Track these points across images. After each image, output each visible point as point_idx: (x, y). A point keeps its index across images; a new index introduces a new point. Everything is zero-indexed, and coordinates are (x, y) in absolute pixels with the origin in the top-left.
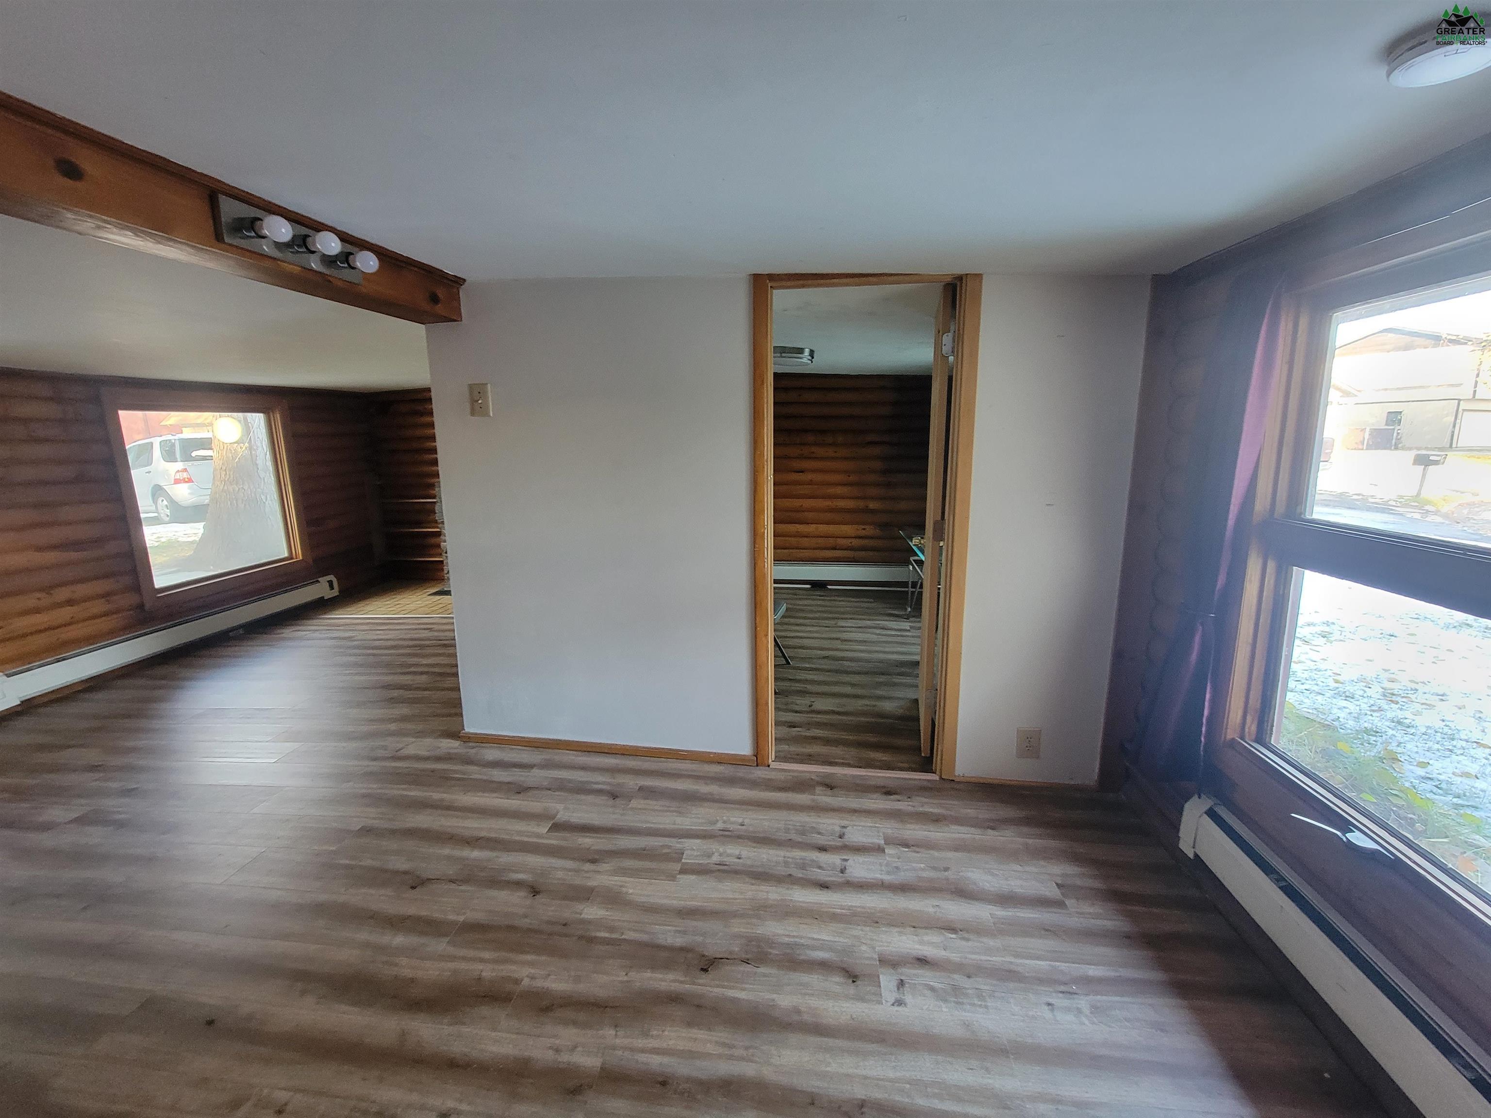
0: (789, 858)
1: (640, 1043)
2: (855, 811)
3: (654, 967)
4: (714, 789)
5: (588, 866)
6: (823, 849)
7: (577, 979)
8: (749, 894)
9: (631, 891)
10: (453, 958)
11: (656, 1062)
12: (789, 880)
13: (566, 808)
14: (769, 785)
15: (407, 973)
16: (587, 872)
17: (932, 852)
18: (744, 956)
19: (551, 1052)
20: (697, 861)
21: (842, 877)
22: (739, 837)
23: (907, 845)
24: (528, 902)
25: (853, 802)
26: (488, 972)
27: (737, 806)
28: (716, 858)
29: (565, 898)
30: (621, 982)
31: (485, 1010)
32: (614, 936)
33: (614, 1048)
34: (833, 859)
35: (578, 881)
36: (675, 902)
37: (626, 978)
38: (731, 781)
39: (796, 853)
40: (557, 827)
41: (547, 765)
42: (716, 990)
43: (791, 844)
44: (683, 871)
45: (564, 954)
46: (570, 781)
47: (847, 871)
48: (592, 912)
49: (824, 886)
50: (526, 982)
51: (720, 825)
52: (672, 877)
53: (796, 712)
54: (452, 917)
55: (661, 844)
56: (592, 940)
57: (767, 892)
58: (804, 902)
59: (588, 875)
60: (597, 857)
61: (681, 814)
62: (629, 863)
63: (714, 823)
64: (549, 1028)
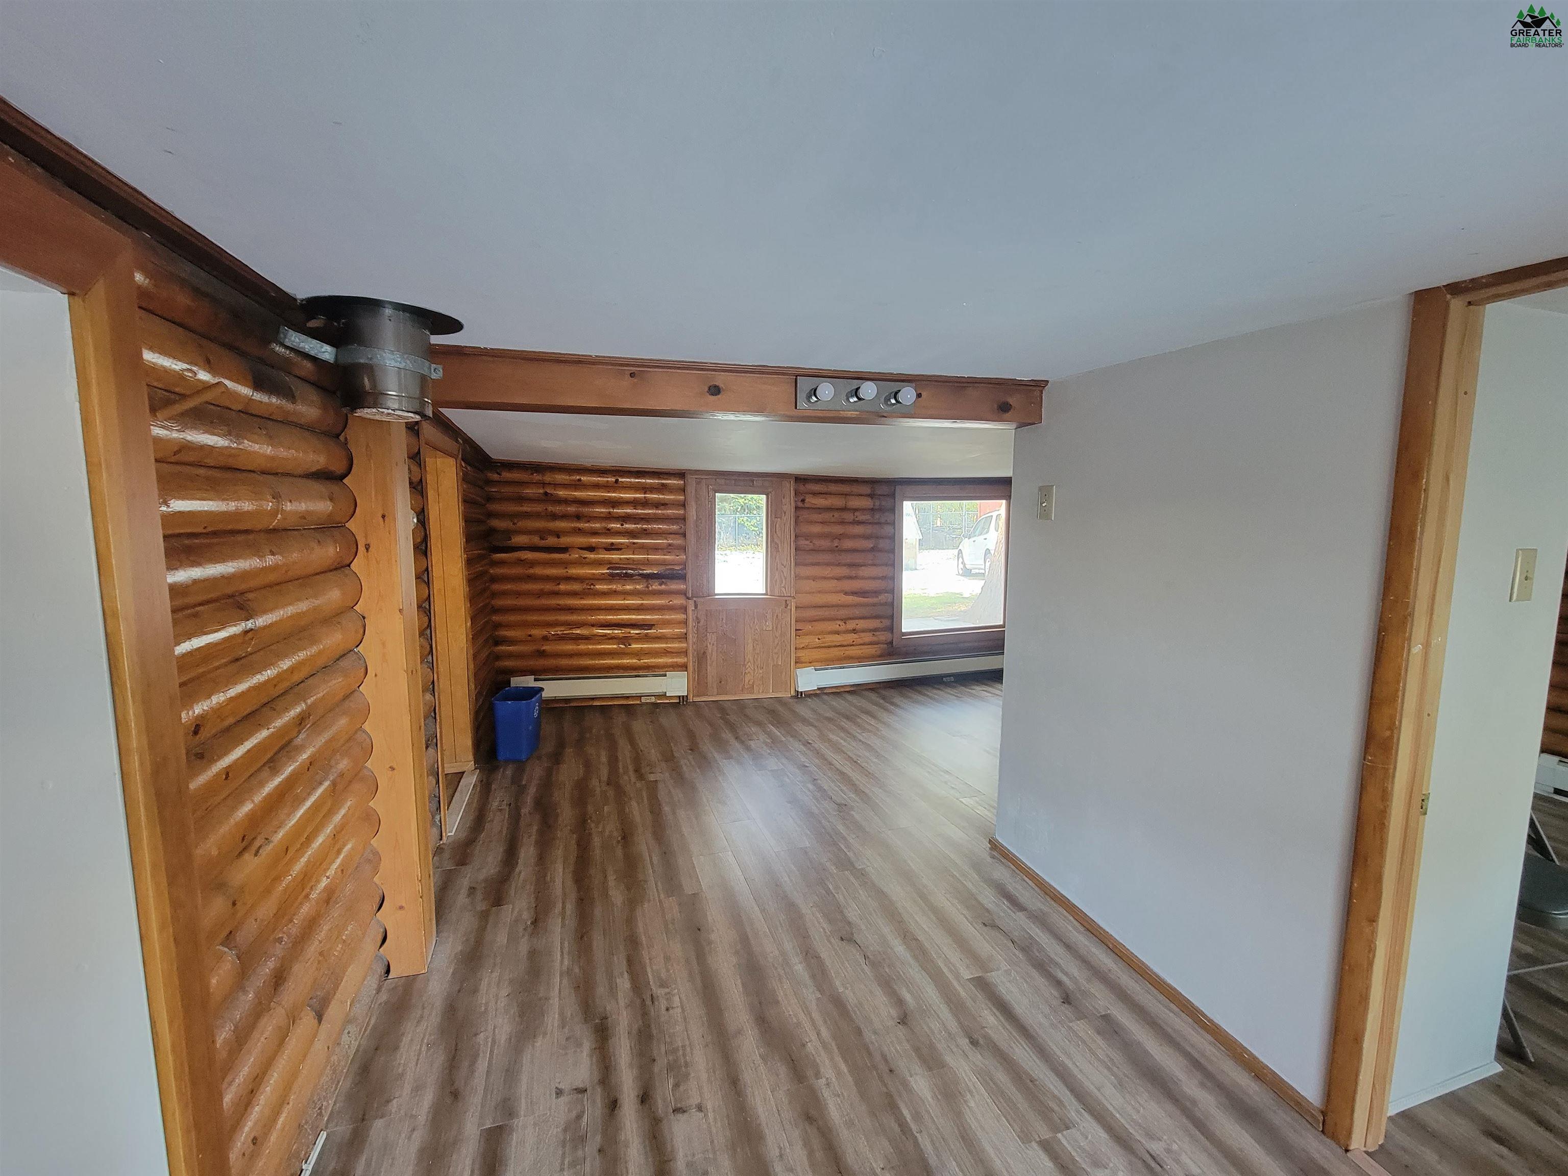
4: (1206, 1100)
5: (964, 1042)
7: (850, 1124)
9: (972, 1104)
10: (808, 1014)
13: (1007, 972)
15: (780, 995)
16: (957, 1046)
19: (777, 1152)
20: (1074, 1154)
24: (890, 1023)
26: (813, 1046)
29: (917, 1050)
30: (872, 1169)
31: (783, 1070)
32: (913, 1126)
35: (941, 1046)
36: (998, 1162)
40: (983, 984)
41: (1040, 919)
44: (1046, 1146)
45: (863, 1094)
46: (1041, 949)
48: (920, 1083)
50: (821, 1082)
51: (1156, 1147)
52: (1025, 1137)
54: (837, 982)
55: (1056, 1092)
56: (892, 1107)
59: (955, 1050)
60: (981, 1041)
61: (1120, 1085)
62: (1001, 1077)
63: (1151, 1136)
64: (796, 1134)
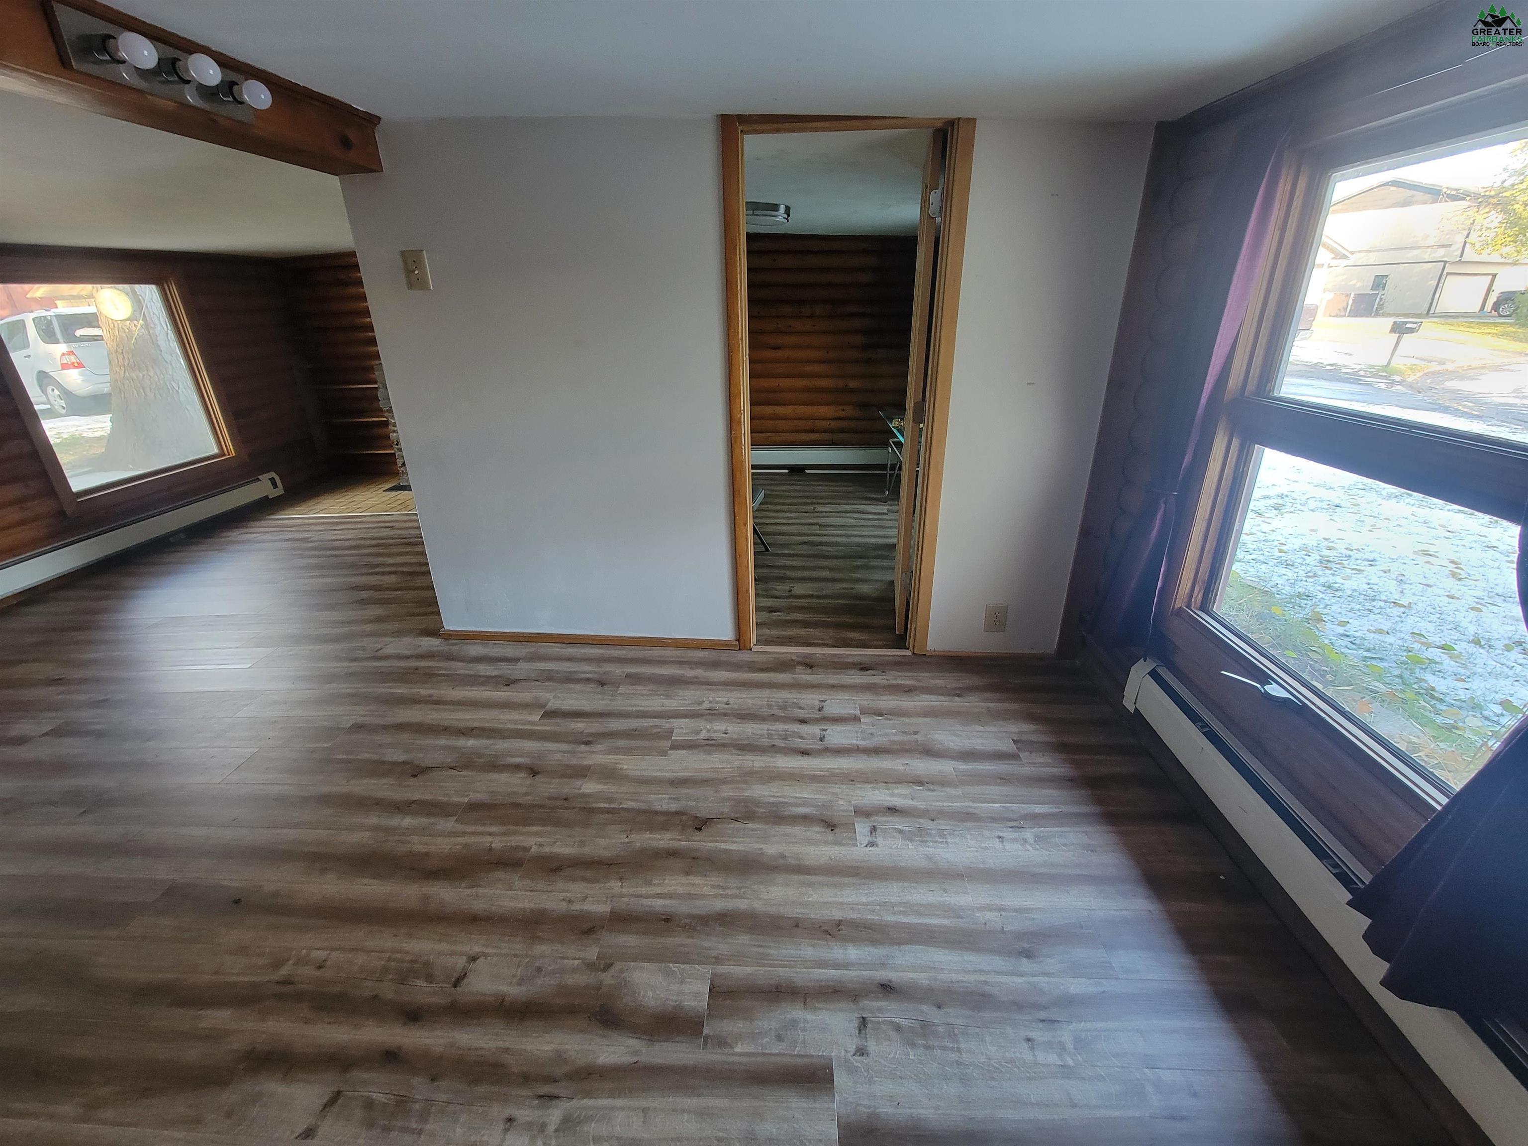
0: (772, 730)
1: (644, 890)
2: (833, 687)
3: (652, 829)
4: (699, 672)
5: (583, 747)
6: (803, 721)
7: (582, 843)
8: (737, 763)
9: (626, 767)
10: (463, 834)
11: (659, 904)
12: (773, 749)
13: (555, 697)
14: (752, 667)
15: (420, 848)
16: (582, 753)
17: (903, 719)
18: (732, 815)
19: (564, 904)
20: (686, 738)
21: (822, 744)
22: (725, 715)
23: (881, 715)
24: (528, 782)
25: (832, 678)
26: (497, 843)
27: (721, 687)
28: (704, 735)
29: (563, 776)
30: (624, 843)
31: (499, 874)
32: (612, 806)
33: (622, 896)
34: (814, 730)
35: (574, 761)
36: (667, 774)
37: (627, 840)
38: (715, 665)
39: (779, 726)
40: (550, 714)
41: (532, 658)
42: (709, 844)
43: (774, 718)
44: (674, 747)
45: (567, 824)
46: (557, 672)
47: (826, 739)
48: (590, 787)
49: (805, 753)
50: (534, 849)
51: (706, 705)
52: (663, 753)
53: (776, 597)
54: (456, 799)
55: (650, 724)
56: (592, 811)
57: (753, 761)
58: (787, 768)
59: (583, 755)
60: (591, 739)
61: (668, 697)
62: (621, 743)
63: (701, 703)
64: (561, 885)
